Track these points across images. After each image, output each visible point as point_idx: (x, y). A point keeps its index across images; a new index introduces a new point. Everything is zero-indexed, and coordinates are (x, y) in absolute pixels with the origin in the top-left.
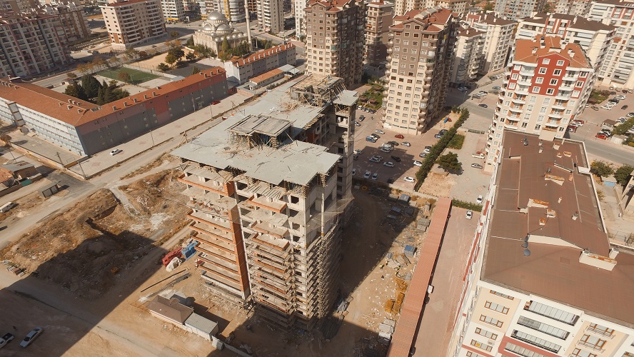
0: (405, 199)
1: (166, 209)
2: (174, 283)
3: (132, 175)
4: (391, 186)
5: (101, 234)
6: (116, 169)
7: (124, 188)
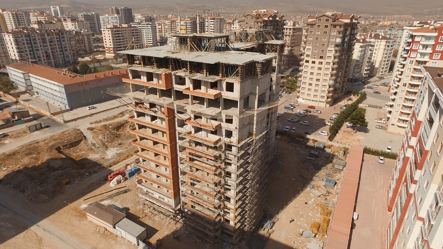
0: (322, 146)
1: (120, 146)
2: (115, 196)
3: (100, 121)
4: (308, 136)
5: (64, 157)
6: (89, 118)
7: (91, 129)
